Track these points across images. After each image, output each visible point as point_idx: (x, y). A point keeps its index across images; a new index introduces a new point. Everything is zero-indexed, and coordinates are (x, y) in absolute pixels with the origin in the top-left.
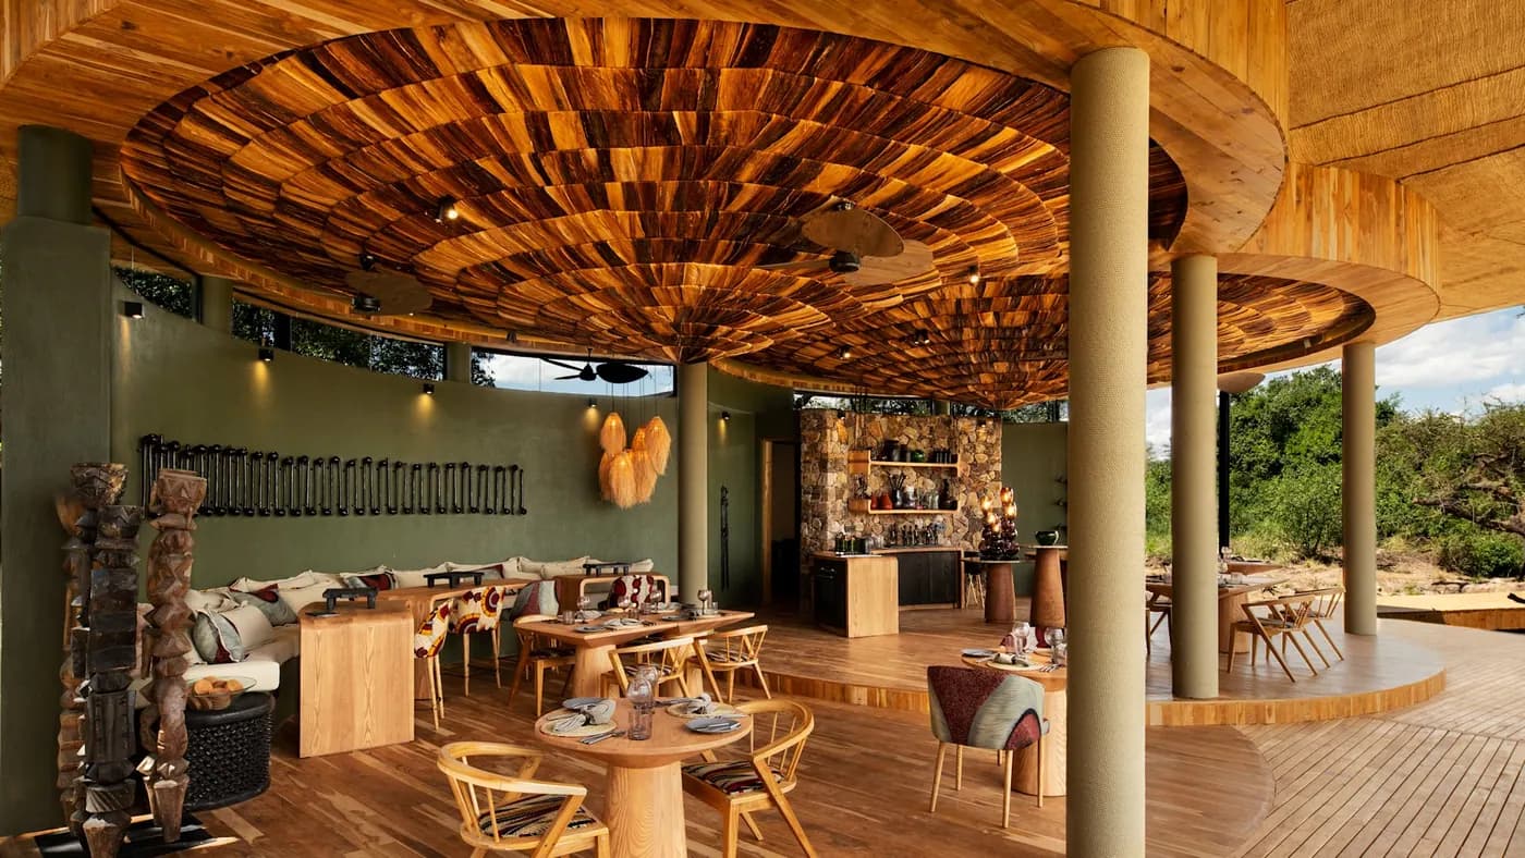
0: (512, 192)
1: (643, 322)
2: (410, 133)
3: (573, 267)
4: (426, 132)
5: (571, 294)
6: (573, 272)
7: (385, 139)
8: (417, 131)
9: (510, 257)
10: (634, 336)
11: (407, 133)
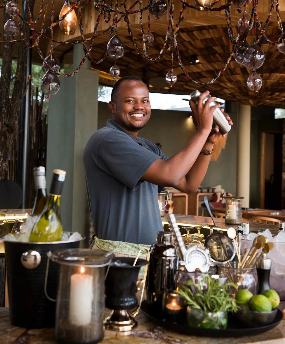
0: (220, 55)
1: (245, 91)
2: (195, 40)
3: (229, 75)
4: (201, 40)
5: (221, 82)
6: (227, 76)
7: (185, 41)
8: (198, 39)
9: (205, 71)
10: (239, 96)
11: (194, 40)
